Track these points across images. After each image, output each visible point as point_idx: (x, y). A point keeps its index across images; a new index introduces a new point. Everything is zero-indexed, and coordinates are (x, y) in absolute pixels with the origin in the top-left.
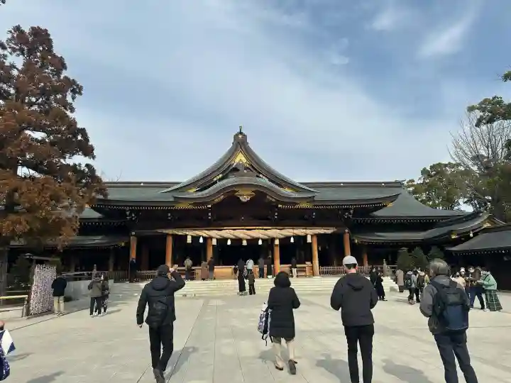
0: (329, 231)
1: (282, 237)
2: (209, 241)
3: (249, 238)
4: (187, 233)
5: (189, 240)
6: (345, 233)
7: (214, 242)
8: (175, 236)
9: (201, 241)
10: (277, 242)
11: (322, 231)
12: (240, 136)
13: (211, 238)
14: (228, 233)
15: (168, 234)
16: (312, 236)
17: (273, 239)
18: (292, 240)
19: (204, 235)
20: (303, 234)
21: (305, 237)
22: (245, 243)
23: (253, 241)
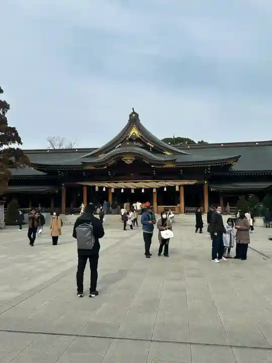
0: (192, 183)
1: (158, 187)
2: (109, 190)
3: (135, 188)
4: (95, 185)
5: (97, 189)
6: (204, 184)
7: (113, 191)
8: (88, 186)
9: (104, 189)
10: (154, 191)
11: (186, 183)
12: (134, 115)
13: (111, 188)
14: (122, 185)
15: (83, 186)
16: (180, 187)
17: (152, 189)
18: (165, 189)
19: (106, 186)
20: (173, 185)
21: (174, 187)
22: (133, 191)
23: (138, 190)
